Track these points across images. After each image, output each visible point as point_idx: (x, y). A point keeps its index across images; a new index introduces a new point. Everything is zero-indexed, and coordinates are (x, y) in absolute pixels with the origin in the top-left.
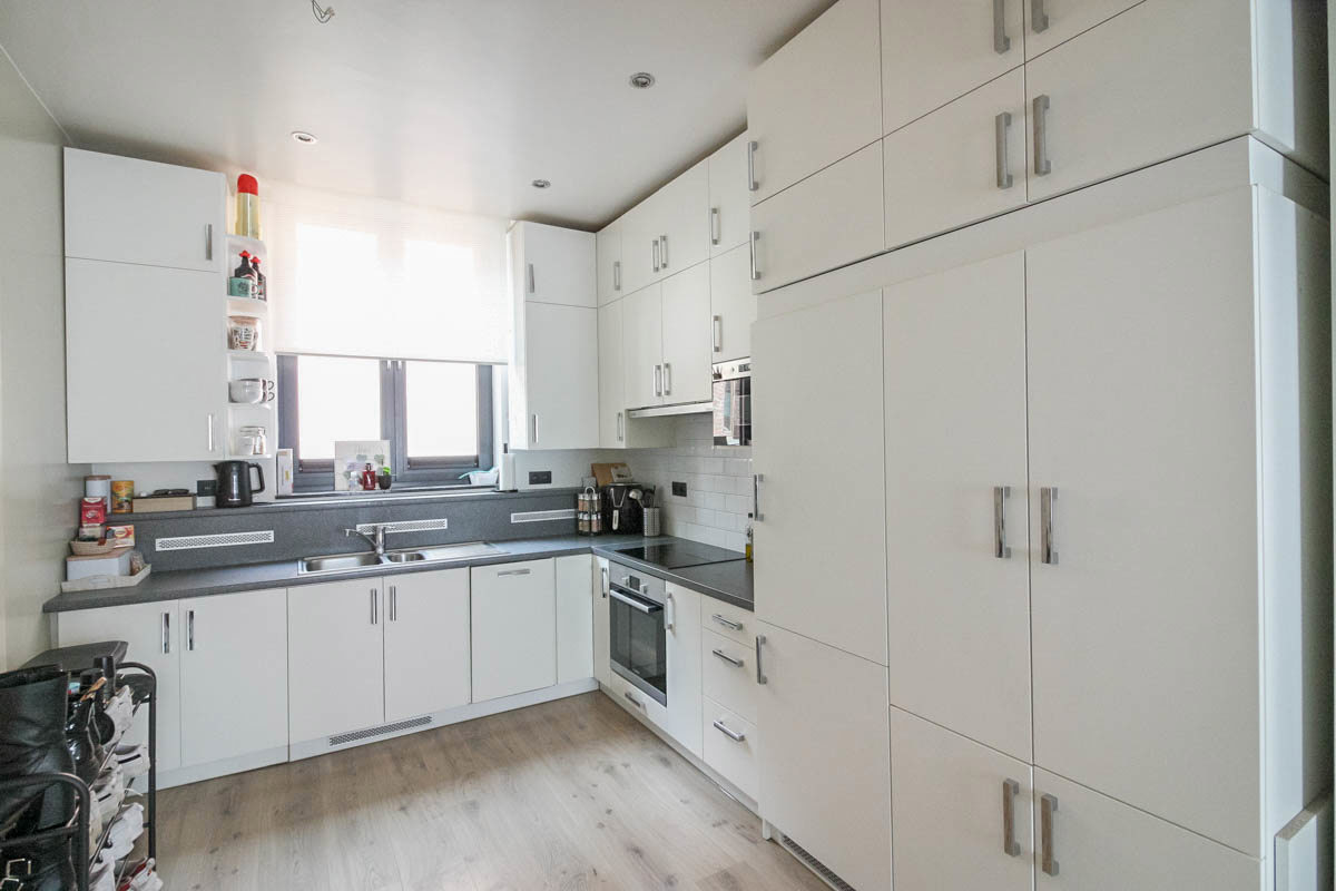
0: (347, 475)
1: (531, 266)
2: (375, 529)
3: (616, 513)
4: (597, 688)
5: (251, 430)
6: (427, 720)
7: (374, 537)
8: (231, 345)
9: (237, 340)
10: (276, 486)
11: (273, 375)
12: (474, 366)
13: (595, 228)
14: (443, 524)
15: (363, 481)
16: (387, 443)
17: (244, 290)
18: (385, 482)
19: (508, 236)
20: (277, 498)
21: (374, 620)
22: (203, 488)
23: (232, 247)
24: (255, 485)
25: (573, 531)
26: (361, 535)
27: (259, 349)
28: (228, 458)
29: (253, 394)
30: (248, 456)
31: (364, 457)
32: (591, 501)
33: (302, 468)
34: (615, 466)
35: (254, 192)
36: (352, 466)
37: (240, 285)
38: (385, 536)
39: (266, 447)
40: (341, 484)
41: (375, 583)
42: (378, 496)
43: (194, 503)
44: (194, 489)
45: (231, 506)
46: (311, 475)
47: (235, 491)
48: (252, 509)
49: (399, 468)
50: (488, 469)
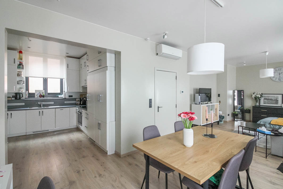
0: (37, 95)
1: (68, 64)
2: (41, 103)
3: (82, 102)
4: (77, 127)
5: (21, 88)
6: (48, 130)
7: (41, 104)
8: (18, 76)
9: (19, 75)
10: (25, 96)
11: (25, 80)
12: (60, 79)
13: (79, 58)
14: (53, 103)
15: (40, 96)
16: (44, 91)
17: (20, 68)
18: (43, 96)
19: (65, 59)
20: (25, 98)
21: (40, 115)
22: (13, 97)
23: (18, 61)
24: (21, 96)
25: (76, 104)
26: (39, 104)
27: (22, 76)
28: (17, 92)
29: (21, 83)
30: (20, 92)
31: (40, 93)
32: (78, 100)
33: (29, 94)
34: (84, 95)
35: (22, 53)
36: (38, 94)
37: (19, 67)
38: (43, 104)
39: (23, 91)
40: (36, 97)
41: (40, 110)
42: (42, 98)
43: (12, 99)
44: (12, 97)
45: (18, 99)
46: (31, 95)
47: (18, 97)
48: (21, 100)
49: (46, 94)
50: (62, 95)
